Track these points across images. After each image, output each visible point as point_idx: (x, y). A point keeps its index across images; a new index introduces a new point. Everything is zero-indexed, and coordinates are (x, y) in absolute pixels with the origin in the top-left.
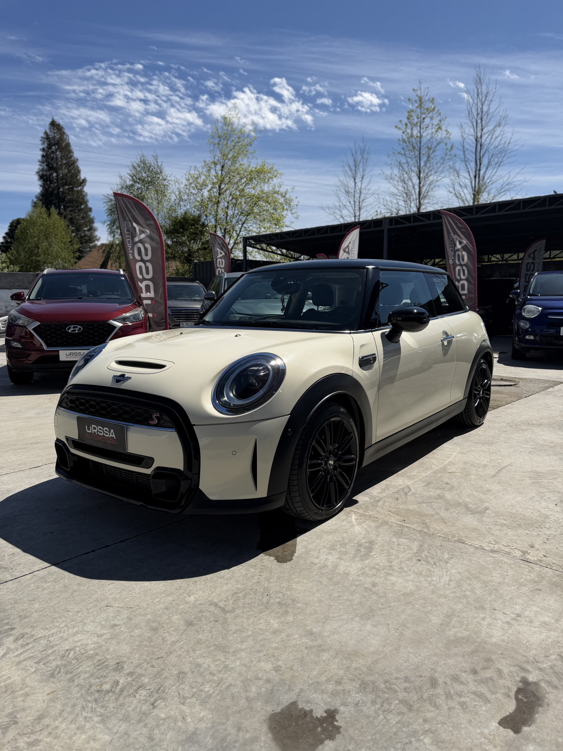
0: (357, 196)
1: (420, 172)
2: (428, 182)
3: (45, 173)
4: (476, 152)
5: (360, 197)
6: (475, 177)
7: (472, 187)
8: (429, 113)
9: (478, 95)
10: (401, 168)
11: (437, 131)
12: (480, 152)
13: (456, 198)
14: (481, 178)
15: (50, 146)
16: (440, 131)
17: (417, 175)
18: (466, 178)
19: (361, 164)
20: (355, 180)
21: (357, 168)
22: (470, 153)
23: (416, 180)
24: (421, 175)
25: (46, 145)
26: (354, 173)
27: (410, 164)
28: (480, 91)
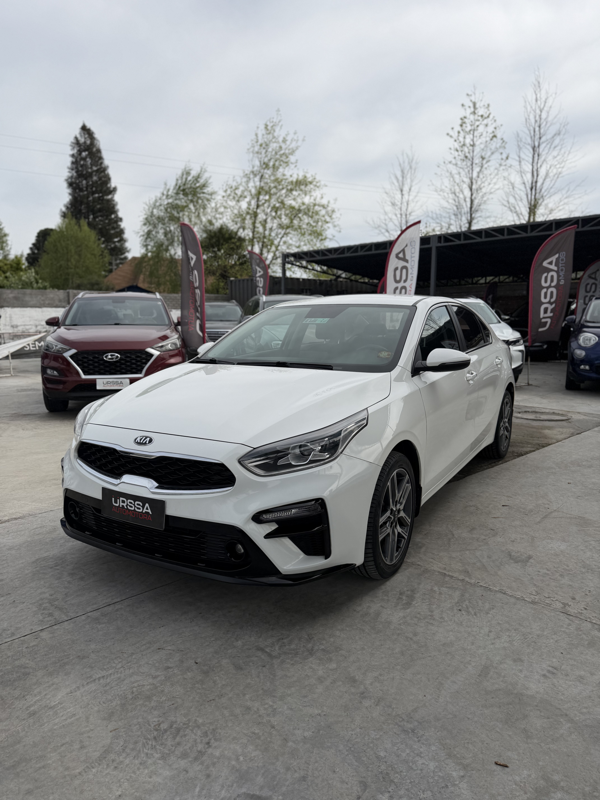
0: (404, 209)
1: (472, 183)
2: (481, 194)
3: (73, 180)
4: (533, 162)
5: (407, 210)
6: (531, 189)
7: (528, 200)
8: (483, 120)
9: (536, 100)
10: (452, 179)
11: (491, 139)
12: (537, 163)
13: (510, 213)
14: (538, 191)
15: (80, 152)
16: (495, 139)
17: (469, 186)
18: (520, 190)
19: (409, 175)
20: (402, 191)
21: (405, 179)
22: (527, 163)
23: (467, 193)
24: (474, 187)
25: (75, 151)
26: (401, 184)
27: (462, 175)
28: (538, 96)
